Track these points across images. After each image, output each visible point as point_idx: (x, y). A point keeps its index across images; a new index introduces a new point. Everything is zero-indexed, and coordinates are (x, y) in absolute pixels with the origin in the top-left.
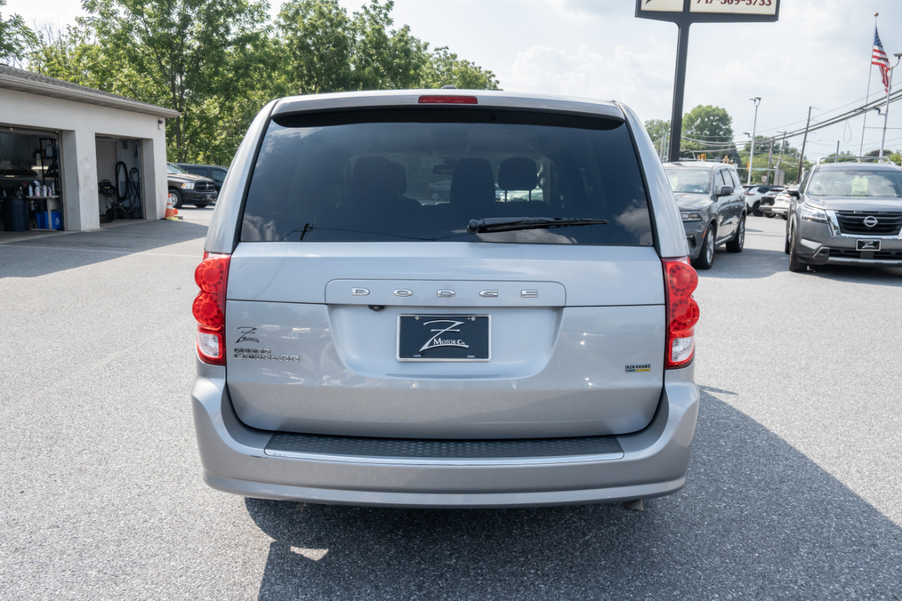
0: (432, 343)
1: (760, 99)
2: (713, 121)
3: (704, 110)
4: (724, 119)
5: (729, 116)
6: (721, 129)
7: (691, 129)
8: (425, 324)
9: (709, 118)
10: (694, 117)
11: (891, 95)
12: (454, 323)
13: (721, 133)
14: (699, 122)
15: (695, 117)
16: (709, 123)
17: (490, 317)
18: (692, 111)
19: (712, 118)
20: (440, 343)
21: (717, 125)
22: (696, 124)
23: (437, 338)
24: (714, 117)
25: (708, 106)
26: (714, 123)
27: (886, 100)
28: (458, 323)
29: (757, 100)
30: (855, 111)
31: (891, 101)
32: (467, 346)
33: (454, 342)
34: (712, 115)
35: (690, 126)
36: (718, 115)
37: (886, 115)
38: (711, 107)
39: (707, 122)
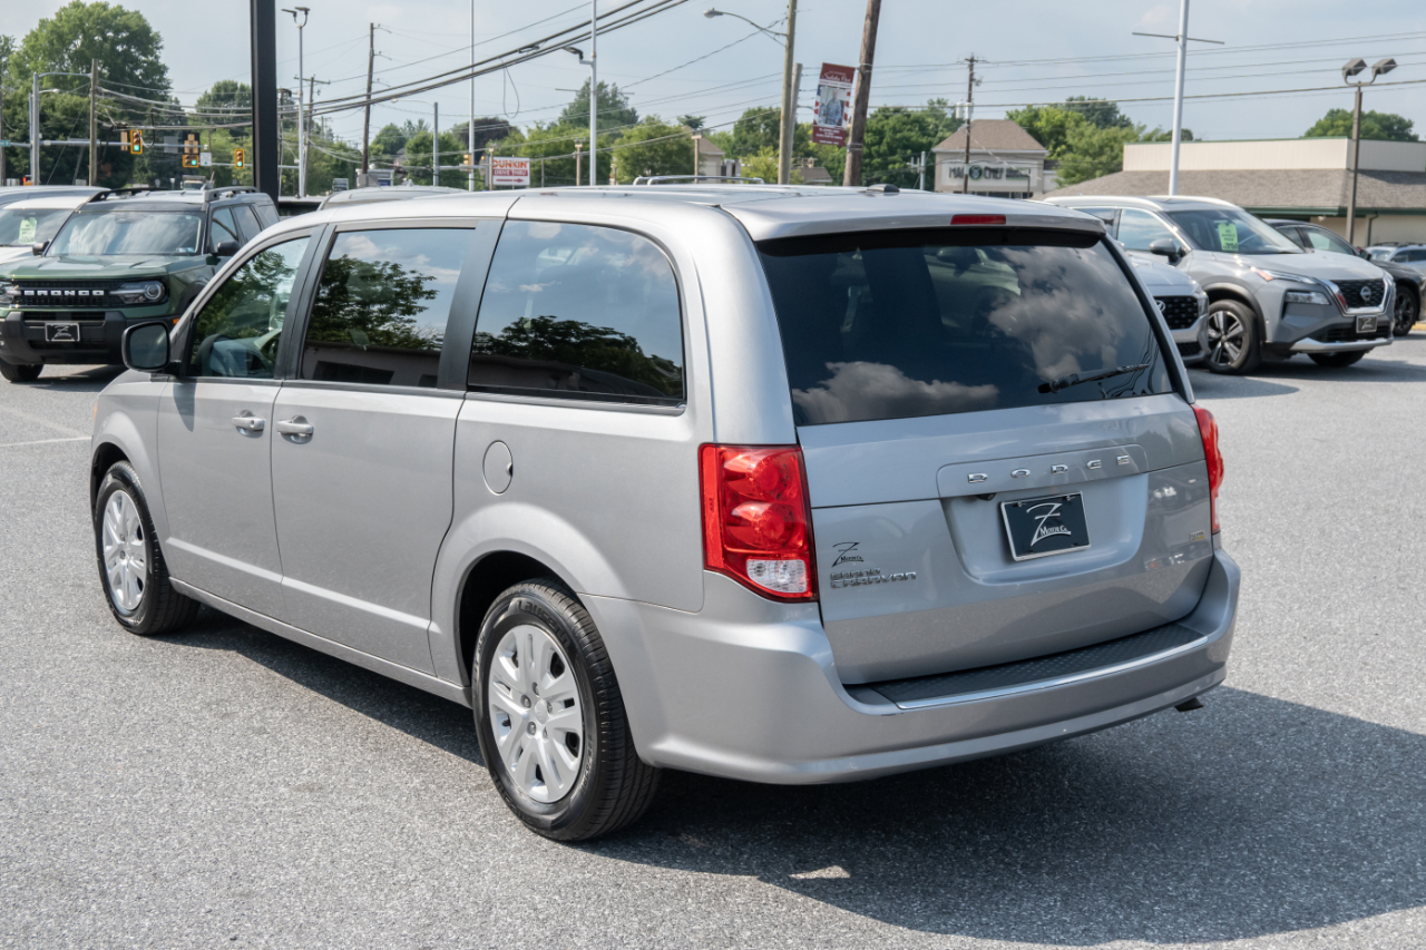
0: (1039, 535)
1: (306, 11)
2: (115, 42)
3: (91, 15)
4: (143, 38)
5: (154, 30)
6: (137, 64)
7: (62, 61)
8: (1028, 511)
9: (103, 34)
10: (66, 30)
11: (598, 19)
12: (1052, 506)
13: (138, 73)
14: (78, 42)
15: (71, 32)
16: (107, 45)
17: (1081, 493)
18: (59, 15)
19: (110, 34)
20: (1046, 532)
21: (126, 53)
22: (72, 47)
23: (1042, 527)
24: (117, 32)
25: (97, 5)
26: (119, 48)
27: (590, 28)
28: (1057, 505)
29: (301, 14)
30: (520, 51)
31: (599, 31)
32: (1069, 533)
33: (1057, 529)
34: (110, 27)
35: (58, 52)
36: (126, 28)
37: (593, 65)
38: (105, 7)
39: (101, 44)
